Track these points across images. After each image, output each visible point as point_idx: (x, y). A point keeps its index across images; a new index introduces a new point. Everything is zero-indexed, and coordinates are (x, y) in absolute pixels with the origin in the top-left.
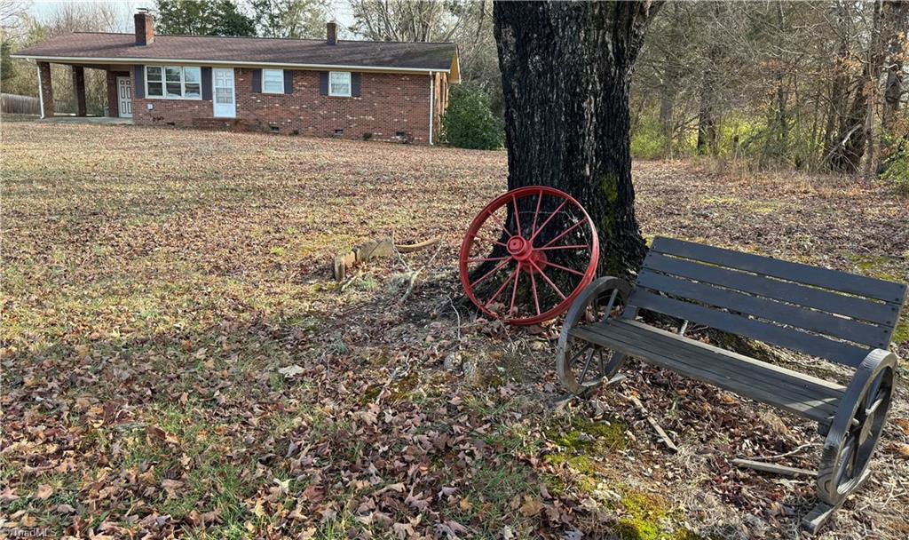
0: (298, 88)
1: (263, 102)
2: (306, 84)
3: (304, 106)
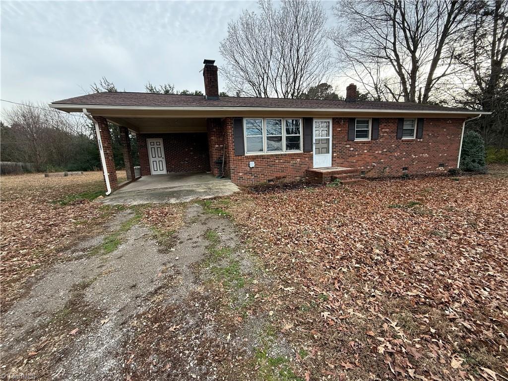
0: (382, 135)
1: (355, 150)
2: (387, 130)
3: (385, 150)
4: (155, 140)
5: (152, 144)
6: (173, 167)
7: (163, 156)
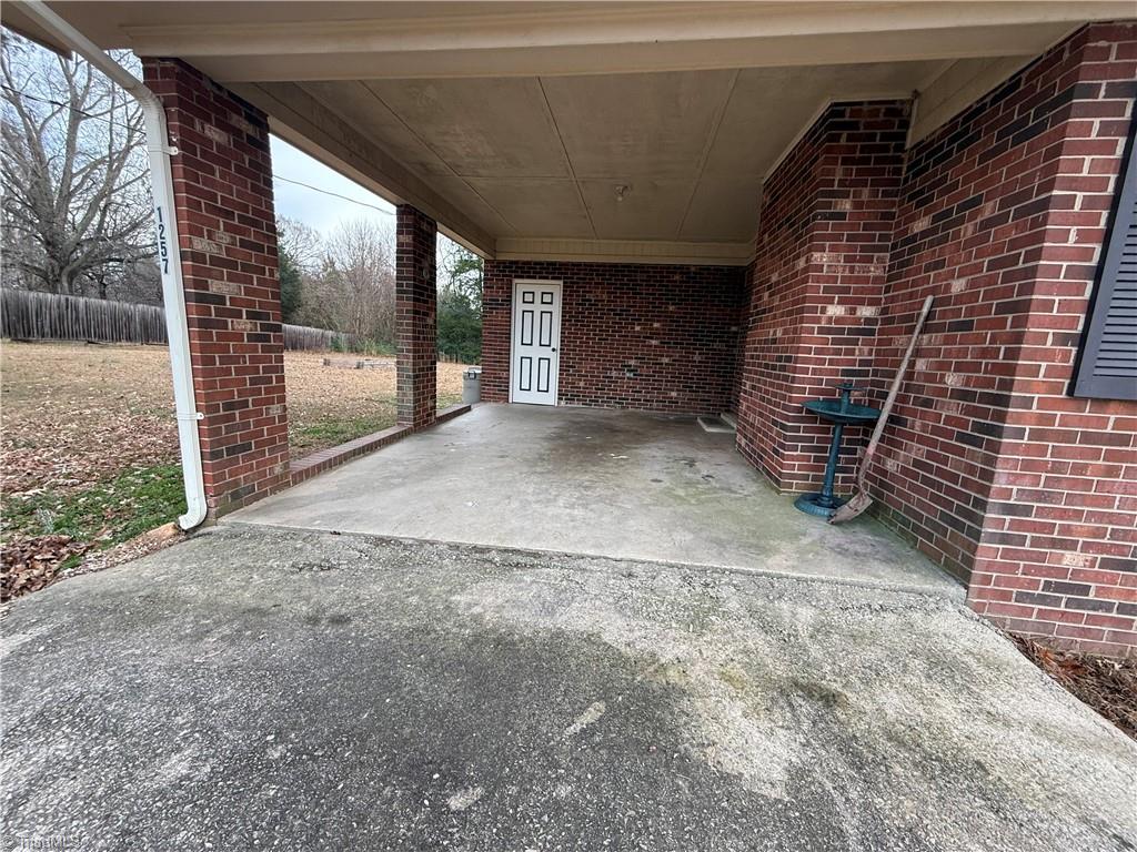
4: (538, 286)
5: (529, 298)
6: (582, 384)
7: (556, 343)
